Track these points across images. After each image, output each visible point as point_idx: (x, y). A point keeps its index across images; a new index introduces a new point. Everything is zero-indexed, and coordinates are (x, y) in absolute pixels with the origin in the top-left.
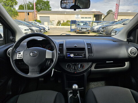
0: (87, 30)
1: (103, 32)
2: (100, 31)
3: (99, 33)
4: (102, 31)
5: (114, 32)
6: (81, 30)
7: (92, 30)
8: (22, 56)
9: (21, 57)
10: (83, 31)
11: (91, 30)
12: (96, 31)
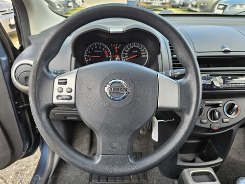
0: (163, 3)
1: (196, 6)
2: (187, 5)
3: (186, 8)
4: (192, 6)
5: (221, 7)
6: (150, 3)
7: (172, 4)
8: (72, 94)
9: (71, 98)
10: (153, 4)
11: (170, 3)
12: (180, 5)
